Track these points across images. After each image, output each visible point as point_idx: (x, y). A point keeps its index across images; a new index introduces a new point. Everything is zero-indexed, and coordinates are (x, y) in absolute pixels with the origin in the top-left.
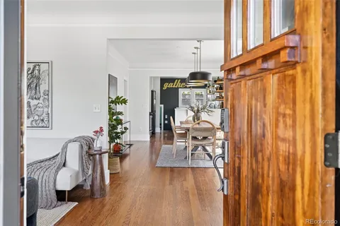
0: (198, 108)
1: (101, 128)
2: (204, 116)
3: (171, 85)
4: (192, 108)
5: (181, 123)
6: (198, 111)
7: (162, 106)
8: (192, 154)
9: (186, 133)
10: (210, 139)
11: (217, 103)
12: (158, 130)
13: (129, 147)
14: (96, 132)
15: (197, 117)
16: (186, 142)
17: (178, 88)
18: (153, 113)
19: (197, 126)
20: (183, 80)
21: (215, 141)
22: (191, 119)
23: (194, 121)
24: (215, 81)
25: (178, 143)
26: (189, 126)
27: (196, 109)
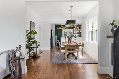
0: (70, 36)
1: (20, 46)
2: (73, 40)
3: (59, 28)
4: (68, 37)
5: (63, 43)
6: (70, 38)
7: (56, 36)
8: (68, 57)
9: (65, 47)
10: (76, 50)
11: (78, 35)
12: (54, 45)
13: (41, 53)
14: (17, 48)
15: (70, 40)
16: (65, 51)
17: (62, 29)
18: (52, 39)
19: (70, 44)
20: (64, 26)
21: (78, 51)
22: (67, 41)
23: (69, 42)
24: (77, 26)
25: (61, 52)
26: (67, 44)
27: (69, 37)
